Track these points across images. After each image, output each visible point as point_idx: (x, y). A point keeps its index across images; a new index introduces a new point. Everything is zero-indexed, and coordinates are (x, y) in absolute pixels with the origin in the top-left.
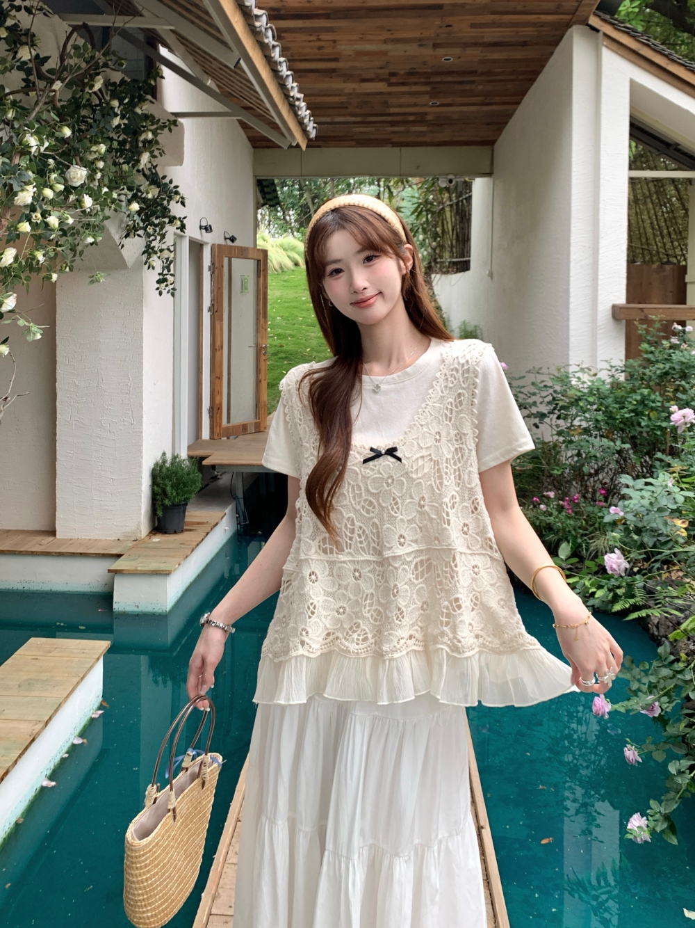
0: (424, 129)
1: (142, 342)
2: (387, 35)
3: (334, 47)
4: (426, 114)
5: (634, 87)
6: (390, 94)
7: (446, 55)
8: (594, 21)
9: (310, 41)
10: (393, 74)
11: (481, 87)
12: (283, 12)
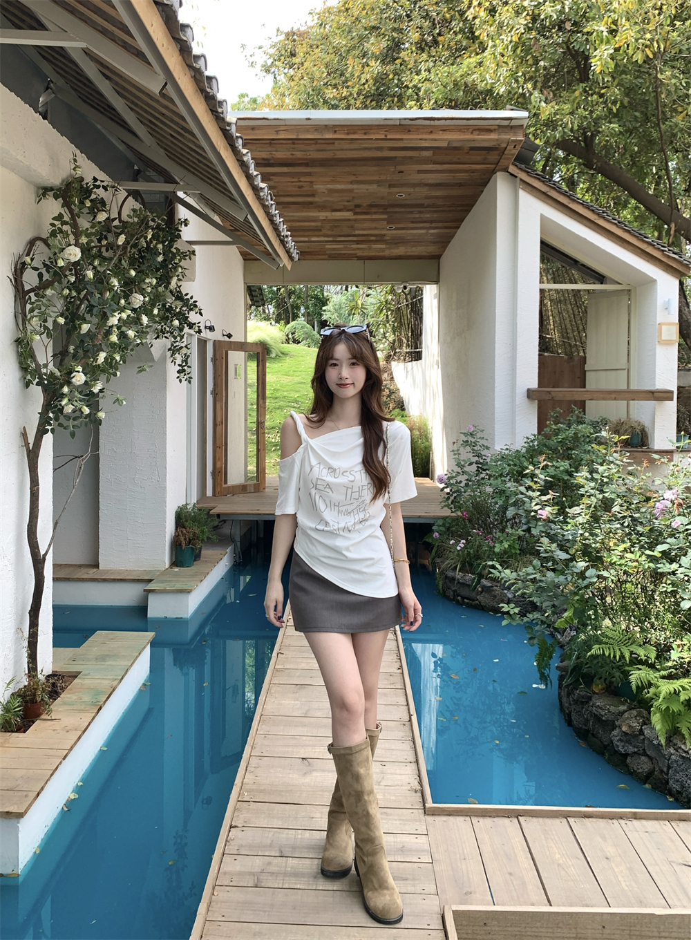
0: (383, 246)
1: (165, 418)
2: (353, 178)
3: (311, 187)
4: (384, 235)
5: (544, 219)
6: (355, 220)
7: (400, 193)
8: (512, 169)
9: (292, 182)
10: (357, 206)
11: (428, 216)
12: (272, 162)
